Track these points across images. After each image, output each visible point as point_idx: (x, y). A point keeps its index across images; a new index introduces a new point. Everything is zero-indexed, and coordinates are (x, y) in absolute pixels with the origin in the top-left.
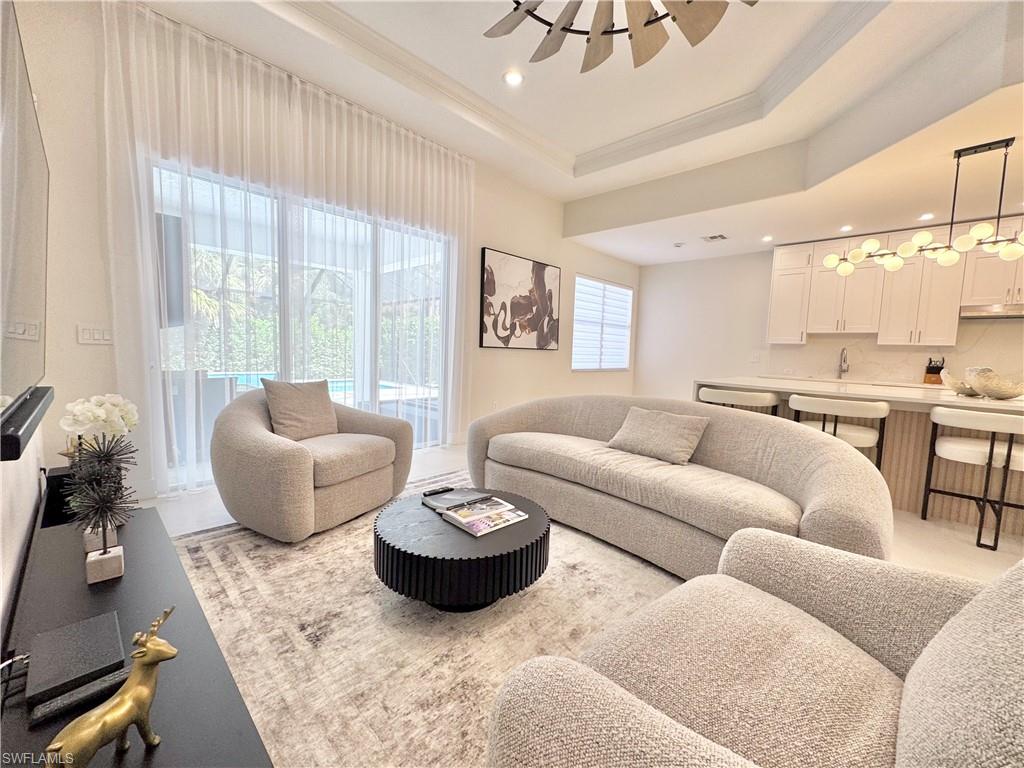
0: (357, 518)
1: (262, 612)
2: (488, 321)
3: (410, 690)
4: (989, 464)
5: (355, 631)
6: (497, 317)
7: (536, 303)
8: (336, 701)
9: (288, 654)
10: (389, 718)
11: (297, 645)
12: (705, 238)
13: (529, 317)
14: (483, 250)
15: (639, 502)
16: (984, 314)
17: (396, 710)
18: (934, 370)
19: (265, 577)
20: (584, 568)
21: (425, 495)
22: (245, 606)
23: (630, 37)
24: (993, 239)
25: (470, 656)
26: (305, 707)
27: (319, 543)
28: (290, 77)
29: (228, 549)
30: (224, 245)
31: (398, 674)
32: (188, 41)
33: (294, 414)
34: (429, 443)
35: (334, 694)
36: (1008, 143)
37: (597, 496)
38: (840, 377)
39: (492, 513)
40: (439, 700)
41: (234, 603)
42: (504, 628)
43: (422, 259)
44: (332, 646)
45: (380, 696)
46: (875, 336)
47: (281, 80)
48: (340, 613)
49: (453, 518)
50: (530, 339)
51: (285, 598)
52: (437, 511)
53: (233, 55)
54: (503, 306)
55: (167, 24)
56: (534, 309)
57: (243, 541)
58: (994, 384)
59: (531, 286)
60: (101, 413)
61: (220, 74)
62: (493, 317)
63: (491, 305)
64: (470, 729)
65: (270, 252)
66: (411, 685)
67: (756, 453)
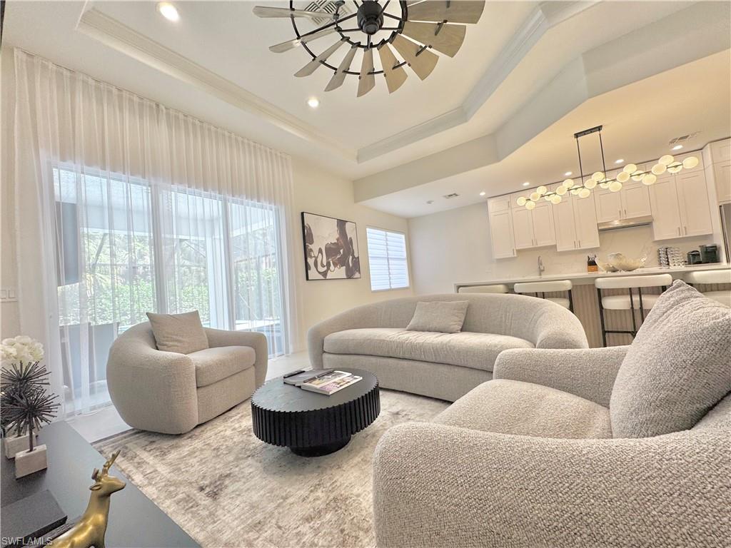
0: (230, 410)
1: (165, 485)
2: (311, 261)
3: (295, 512)
4: (632, 308)
5: (245, 483)
6: (316, 258)
7: (342, 247)
8: (239, 531)
9: (193, 509)
10: (283, 533)
11: (199, 502)
12: (445, 196)
13: (338, 257)
14: (302, 214)
15: (434, 360)
16: (611, 226)
17: (287, 527)
18: (592, 263)
19: (163, 462)
20: (405, 413)
21: (285, 378)
22: (151, 484)
23: (385, 75)
24: (604, 180)
25: (336, 481)
26: (215, 541)
27: (203, 431)
28: (157, 105)
29: (126, 448)
30: (111, 227)
31: (284, 504)
32: (81, 83)
33: (175, 337)
34: (277, 354)
35: (237, 527)
36: (599, 128)
37: (405, 363)
38: (540, 275)
39: (337, 379)
40: (319, 513)
41: (139, 483)
42: (357, 459)
43: (260, 223)
44: (229, 496)
45: (274, 521)
46: (555, 246)
47: (151, 107)
48: (230, 474)
49: (309, 387)
50: (340, 272)
51: (182, 472)
52: (296, 385)
53: (115, 91)
54: (320, 251)
55: (65, 72)
56: (342, 251)
57: (138, 441)
58: (623, 262)
59: (338, 236)
60: (13, 351)
61: (105, 105)
62: (314, 259)
63: (311, 250)
64: (346, 526)
65: (147, 230)
66: (296, 508)
67: (501, 317)
